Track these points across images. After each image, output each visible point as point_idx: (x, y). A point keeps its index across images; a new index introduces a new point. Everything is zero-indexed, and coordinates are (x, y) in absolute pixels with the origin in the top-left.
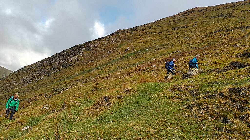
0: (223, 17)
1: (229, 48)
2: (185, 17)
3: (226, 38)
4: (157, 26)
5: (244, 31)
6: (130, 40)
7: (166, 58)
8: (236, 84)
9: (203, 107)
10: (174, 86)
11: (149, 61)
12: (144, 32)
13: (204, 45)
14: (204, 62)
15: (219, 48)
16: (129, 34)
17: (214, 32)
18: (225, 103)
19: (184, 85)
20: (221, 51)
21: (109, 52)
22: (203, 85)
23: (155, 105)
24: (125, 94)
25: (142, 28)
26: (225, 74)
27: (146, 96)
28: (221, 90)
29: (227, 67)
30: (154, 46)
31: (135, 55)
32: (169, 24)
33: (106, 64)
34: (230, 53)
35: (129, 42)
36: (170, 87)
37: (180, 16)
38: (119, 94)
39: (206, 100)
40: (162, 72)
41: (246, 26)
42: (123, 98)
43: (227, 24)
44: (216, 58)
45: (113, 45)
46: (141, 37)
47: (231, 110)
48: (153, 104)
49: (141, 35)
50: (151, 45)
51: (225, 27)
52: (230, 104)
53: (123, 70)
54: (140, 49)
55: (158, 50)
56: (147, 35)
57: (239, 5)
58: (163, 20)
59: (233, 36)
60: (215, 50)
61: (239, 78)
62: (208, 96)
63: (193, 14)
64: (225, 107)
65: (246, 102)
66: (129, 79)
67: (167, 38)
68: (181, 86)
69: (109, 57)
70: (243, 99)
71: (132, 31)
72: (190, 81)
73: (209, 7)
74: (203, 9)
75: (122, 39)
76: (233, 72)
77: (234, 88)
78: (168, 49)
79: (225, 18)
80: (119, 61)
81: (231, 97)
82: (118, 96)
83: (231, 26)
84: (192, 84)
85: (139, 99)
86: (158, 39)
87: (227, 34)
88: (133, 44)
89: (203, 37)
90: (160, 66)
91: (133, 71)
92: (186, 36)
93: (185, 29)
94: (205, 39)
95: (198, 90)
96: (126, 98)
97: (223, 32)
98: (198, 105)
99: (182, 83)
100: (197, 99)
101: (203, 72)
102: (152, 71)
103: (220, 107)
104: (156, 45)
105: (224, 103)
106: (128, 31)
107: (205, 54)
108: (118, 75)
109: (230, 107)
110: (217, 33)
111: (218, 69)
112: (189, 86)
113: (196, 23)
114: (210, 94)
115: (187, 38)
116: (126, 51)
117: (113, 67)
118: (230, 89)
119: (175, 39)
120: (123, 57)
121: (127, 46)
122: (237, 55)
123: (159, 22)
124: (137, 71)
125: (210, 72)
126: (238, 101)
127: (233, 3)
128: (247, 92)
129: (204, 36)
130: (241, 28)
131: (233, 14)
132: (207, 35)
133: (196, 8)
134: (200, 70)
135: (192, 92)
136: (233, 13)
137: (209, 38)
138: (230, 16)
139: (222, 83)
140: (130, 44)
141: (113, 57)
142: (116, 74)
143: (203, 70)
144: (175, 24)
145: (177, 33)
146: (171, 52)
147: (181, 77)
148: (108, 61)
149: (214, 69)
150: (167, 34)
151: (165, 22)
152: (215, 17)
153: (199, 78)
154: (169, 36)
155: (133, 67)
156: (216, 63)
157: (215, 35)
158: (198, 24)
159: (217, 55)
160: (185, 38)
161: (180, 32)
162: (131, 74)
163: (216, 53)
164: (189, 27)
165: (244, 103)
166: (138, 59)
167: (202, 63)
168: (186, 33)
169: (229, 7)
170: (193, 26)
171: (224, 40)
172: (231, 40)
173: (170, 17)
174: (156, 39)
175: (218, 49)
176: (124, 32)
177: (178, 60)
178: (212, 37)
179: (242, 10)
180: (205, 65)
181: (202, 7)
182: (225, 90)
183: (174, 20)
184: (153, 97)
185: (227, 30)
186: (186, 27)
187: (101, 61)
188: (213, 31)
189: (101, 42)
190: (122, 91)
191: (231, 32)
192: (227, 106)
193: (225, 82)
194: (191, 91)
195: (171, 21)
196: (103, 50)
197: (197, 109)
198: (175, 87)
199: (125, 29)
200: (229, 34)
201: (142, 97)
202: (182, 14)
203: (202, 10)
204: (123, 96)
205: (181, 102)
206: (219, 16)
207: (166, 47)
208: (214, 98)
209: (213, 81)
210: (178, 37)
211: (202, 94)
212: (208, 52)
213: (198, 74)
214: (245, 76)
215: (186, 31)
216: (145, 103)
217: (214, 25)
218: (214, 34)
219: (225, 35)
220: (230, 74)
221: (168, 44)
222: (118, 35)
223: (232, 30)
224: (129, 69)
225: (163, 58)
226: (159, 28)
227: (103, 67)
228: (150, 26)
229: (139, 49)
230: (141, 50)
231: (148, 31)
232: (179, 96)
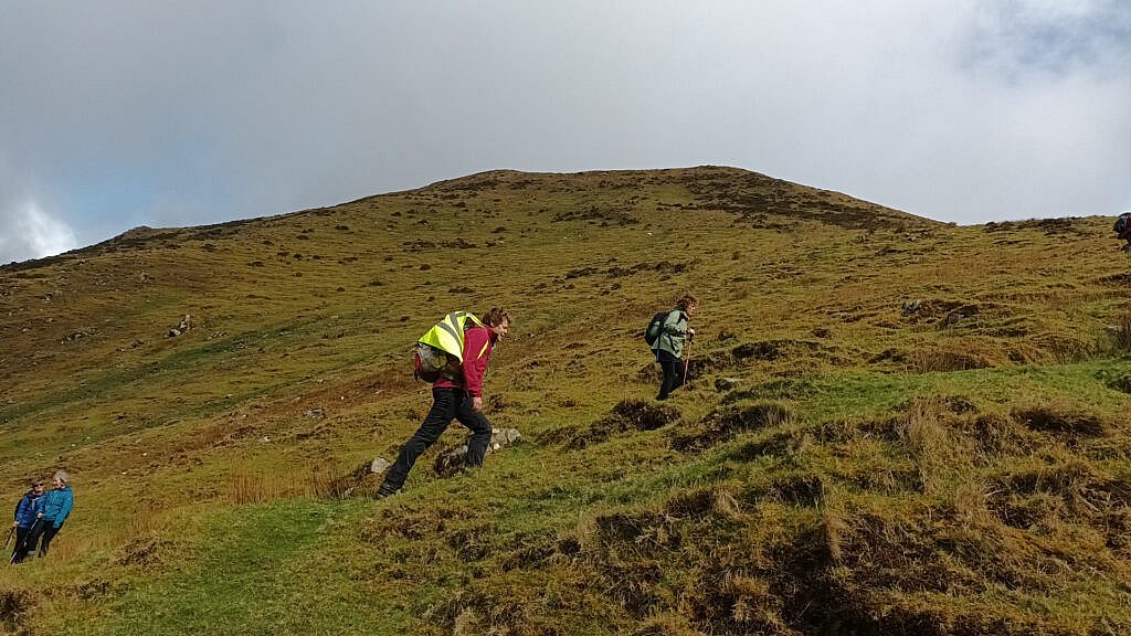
0: (599, 221)
1: (617, 344)
2: (458, 205)
3: (611, 303)
4: (338, 228)
5: (668, 282)
6: (197, 284)
7: (375, 376)
8: (625, 500)
9: (498, 610)
10: (386, 514)
11: (292, 387)
12: (274, 251)
13: (533, 324)
14: (529, 398)
15: (584, 342)
16: (193, 251)
17: (569, 277)
18: (581, 587)
19: (431, 511)
20: (593, 353)
21: (73, 337)
22: (508, 508)
23: (282, 622)
24: (125, 575)
25: (264, 232)
26: (593, 456)
27: (245, 577)
28: (571, 526)
29: (606, 422)
30: (319, 318)
31: (223, 358)
32: (391, 226)
33: (49, 403)
34: (620, 365)
35: (194, 289)
36: (367, 523)
37: (436, 196)
38: (96, 574)
39: (510, 577)
40: (351, 444)
41: (675, 262)
42: (110, 596)
43: (614, 249)
44: (574, 380)
45: (103, 302)
46: (257, 271)
47: (603, 613)
48: (277, 615)
49: (259, 264)
50: (305, 313)
51: (607, 258)
52: (599, 588)
53: (150, 432)
54: (247, 330)
55: (339, 336)
56: (288, 263)
57: (650, 183)
58: (365, 207)
59: (635, 296)
60: (569, 347)
61: (638, 471)
62: (521, 556)
63: (489, 194)
64: (581, 603)
65: (656, 575)
66: (177, 478)
67: (379, 284)
68: (417, 516)
69: (73, 361)
70: (646, 562)
71: (211, 242)
72: (455, 491)
73: (551, 175)
74: (527, 182)
75: (156, 273)
76: (621, 447)
77: (616, 517)
78: (385, 335)
79: (604, 225)
80: (129, 388)
81: (605, 556)
82: (86, 587)
83: (628, 260)
84: (461, 504)
85: (204, 595)
86: (341, 290)
87: (612, 289)
88: (213, 302)
89: (529, 294)
90: (344, 412)
91: (202, 437)
92: (462, 285)
93: (457, 252)
94: (534, 301)
95: (486, 529)
96: (128, 593)
97: (599, 278)
98: (479, 603)
99: (422, 498)
100: (478, 575)
101: (517, 442)
102: (302, 437)
103: (562, 607)
104: (330, 315)
105: (579, 586)
106: (190, 238)
107: (535, 363)
108: (118, 463)
109: (600, 601)
110: (580, 279)
111: (573, 429)
112: (449, 515)
113: (501, 234)
114: (530, 545)
115: (465, 290)
116: (172, 334)
117: (92, 419)
118: (603, 522)
119: (417, 291)
120: (155, 367)
121: (180, 313)
122: (642, 371)
123: (344, 213)
124: (228, 437)
125: (544, 444)
126: (628, 572)
127: (630, 172)
128: (660, 530)
129: (530, 289)
130: (658, 268)
131: (632, 215)
132: (543, 286)
133: (499, 172)
134: (506, 435)
135: (462, 541)
136: (631, 209)
137: (549, 300)
138: (624, 221)
139: (578, 494)
140: (195, 299)
141: (96, 364)
142: (108, 453)
143: (519, 435)
144: (418, 229)
145: (424, 268)
146: (396, 351)
147: (429, 468)
148: (65, 383)
149: (558, 432)
150: (378, 265)
151: (374, 215)
152: (570, 216)
153: (493, 476)
154: (388, 276)
155: (207, 416)
156: (570, 404)
157: (571, 287)
158: (510, 237)
159: (577, 370)
160: (456, 291)
161: (436, 265)
162: (191, 454)
163: (573, 362)
164: (474, 246)
165: (648, 578)
166: (236, 379)
167: (517, 405)
168: (462, 270)
169: (618, 187)
170: (490, 245)
171: (602, 310)
172: (626, 310)
173: (396, 194)
174: (330, 285)
175: (582, 345)
176: (169, 241)
177: (424, 388)
178: (561, 296)
179: (660, 204)
180: (530, 412)
181: (526, 174)
182: (584, 527)
183: (412, 211)
184: (282, 577)
185: (614, 273)
186: (464, 246)
187: (21, 387)
188: (565, 271)
189: (28, 281)
190: (113, 559)
191: (625, 281)
192: (590, 597)
193: (589, 490)
194: (457, 535)
195: (398, 214)
196: (38, 323)
197: (475, 620)
198: (389, 520)
199: (172, 229)
200: (617, 286)
201: (221, 581)
202: (447, 191)
203: (523, 182)
204: (115, 584)
205: (411, 594)
206: (585, 217)
207: (374, 324)
208: (545, 564)
209: (547, 488)
210: (428, 283)
211: (500, 549)
212: (544, 354)
213: (498, 451)
214: (659, 463)
215: (460, 262)
216: (232, 614)
217: (567, 250)
218: (567, 284)
219: (607, 293)
220: (610, 453)
221: (385, 314)
222: (133, 252)
223: (628, 272)
224: (185, 427)
225: (356, 377)
226: (344, 237)
227: (33, 415)
228: (302, 224)
229: (246, 327)
230: (252, 334)
231: (295, 247)
232: (403, 561)
